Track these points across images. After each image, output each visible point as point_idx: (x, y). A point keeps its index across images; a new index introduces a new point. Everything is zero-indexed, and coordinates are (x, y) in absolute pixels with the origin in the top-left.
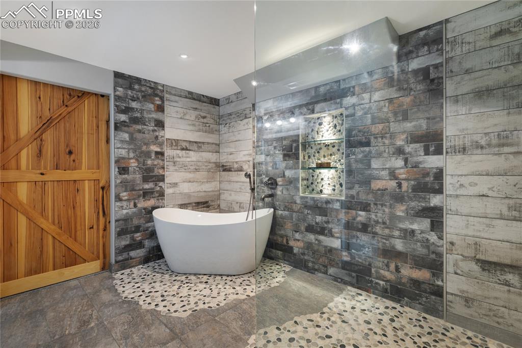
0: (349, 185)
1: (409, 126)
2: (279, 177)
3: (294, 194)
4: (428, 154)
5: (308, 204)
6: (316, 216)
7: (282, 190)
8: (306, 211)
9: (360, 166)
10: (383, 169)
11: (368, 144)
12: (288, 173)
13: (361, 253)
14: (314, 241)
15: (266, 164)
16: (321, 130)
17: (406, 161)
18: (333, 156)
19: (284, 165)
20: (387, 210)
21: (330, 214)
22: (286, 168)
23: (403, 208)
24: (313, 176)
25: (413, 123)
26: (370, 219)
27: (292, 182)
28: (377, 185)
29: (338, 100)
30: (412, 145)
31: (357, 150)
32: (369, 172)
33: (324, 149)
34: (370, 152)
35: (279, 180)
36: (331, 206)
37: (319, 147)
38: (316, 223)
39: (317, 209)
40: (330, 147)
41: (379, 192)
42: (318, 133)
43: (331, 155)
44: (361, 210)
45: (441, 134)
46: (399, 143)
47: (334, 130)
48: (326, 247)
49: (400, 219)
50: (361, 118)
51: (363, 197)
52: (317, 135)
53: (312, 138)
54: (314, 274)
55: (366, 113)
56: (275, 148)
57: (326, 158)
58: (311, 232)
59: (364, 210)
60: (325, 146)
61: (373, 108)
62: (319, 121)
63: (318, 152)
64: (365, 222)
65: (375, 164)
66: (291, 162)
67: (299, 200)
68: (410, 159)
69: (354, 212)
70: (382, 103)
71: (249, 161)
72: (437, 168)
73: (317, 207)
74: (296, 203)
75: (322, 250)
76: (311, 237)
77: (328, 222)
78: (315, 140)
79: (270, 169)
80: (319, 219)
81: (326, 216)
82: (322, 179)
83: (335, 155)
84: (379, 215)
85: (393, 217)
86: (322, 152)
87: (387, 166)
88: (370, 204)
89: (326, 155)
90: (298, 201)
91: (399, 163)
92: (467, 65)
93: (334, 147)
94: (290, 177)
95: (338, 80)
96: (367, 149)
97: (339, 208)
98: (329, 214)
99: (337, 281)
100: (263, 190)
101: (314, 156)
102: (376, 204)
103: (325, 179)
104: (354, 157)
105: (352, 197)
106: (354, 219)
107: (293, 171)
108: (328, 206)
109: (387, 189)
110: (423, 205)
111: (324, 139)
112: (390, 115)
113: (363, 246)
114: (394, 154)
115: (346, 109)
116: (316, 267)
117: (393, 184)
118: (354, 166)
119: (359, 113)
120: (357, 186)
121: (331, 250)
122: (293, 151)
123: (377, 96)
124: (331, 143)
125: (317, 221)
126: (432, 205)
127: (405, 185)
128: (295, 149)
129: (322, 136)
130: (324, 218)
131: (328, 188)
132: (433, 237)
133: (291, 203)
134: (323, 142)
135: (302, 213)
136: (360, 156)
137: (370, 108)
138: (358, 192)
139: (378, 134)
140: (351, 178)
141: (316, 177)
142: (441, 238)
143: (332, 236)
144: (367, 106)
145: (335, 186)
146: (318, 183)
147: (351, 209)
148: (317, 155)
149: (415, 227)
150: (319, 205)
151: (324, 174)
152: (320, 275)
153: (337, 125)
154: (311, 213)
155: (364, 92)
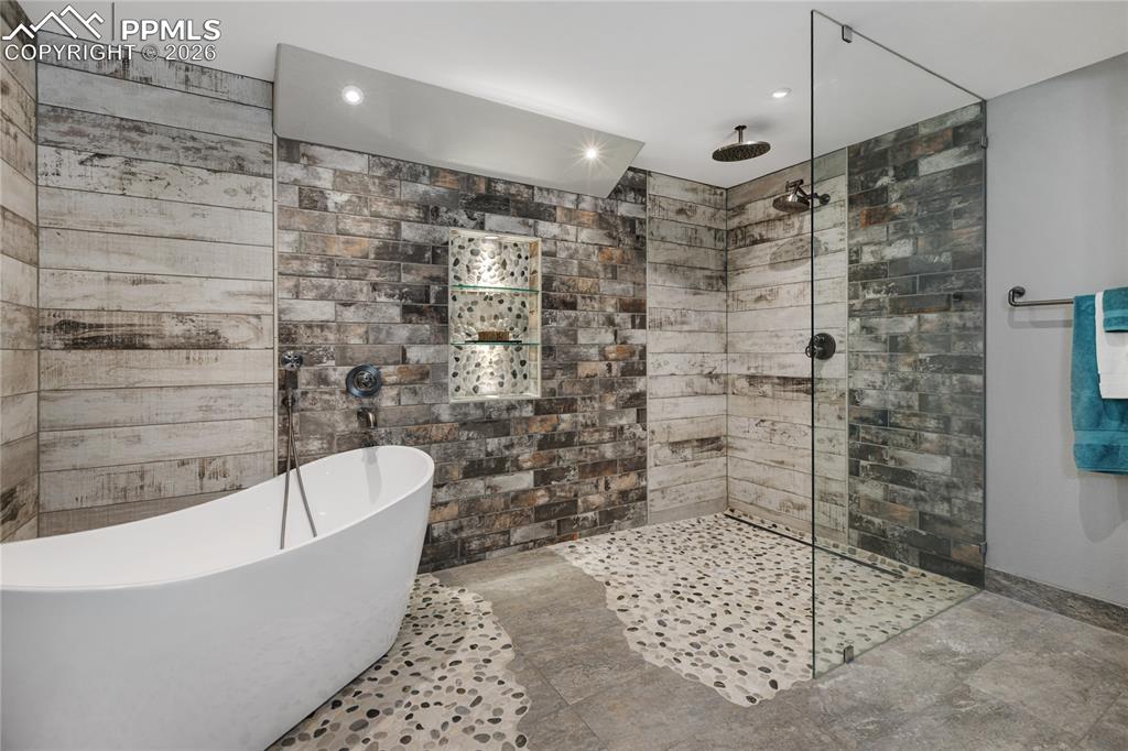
0: (548, 373)
1: (618, 287)
2: (387, 364)
3: (433, 401)
4: (633, 327)
5: (469, 418)
6: (488, 440)
7: (398, 394)
8: (464, 435)
9: (564, 339)
10: (594, 345)
11: (572, 306)
12: (415, 354)
13: (565, 481)
14: (482, 492)
15: (341, 327)
16: (475, 264)
17: (615, 334)
18: (500, 321)
19: (402, 333)
20: (596, 405)
21: (516, 429)
22: (411, 341)
23: (613, 399)
24: (457, 359)
25: (622, 286)
26: (576, 423)
27: (428, 373)
28: (584, 369)
29: (531, 221)
30: (621, 314)
31: (559, 314)
32: (575, 350)
33: (483, 303)
34: (576, 319)
35: (390, 373)
36: (516, 413)
37: (470, 299)
38: (488, 454)
39: (489, 424)
40: (495, 302)
41: (588, 380)
42: (469, 271)
43: (496, 317)
44: (564, 412)
45: (644, 304)
46: (610, 310)
47: (501, 270)
48: (507, 494)
49: (611, 414)
50: (565, 263)
51: (567, 390)
52: (467, 275)
53: (455, 277)
54: (485, 559)
55: (571, 257)
56: (375, 287)
57: (486, 323)
58: (476, 476)
59: (569, 412)
60: (485, 299)
61: (580, 252)
62: (473, 247)
63: (470, 310)
64: (569, 430)
65: (583, 338)
66: (427, 326)
67: (448, 412)
68: (619, 332)
69: (555, 416)
70: (591, 248)
71: (258, 316)
72: (642, 345)
73: (490, 420)
74: (439, 422)
75: (499, 502)
76: (477, 486)
77: (510, 446)
78: (462, 283)
79: (354, 341)
80: (493, 444)
81: (508, 434)
82: (478, 365)
83: (503, 318)
84: (588, 414)
85: (604, 414)
86: (478, 311)
87: (596, 342)
88: (576, 400)
89: (485, 315)
90: (445, 415)
91: (609, 338)
92: (663, 232)
93: (501, 302)
94: (423, 361)
95: (532, 184)
96: (572, 313)
97: (532, 414)
98: (512, 430)
99: (528, 549)
100: (327, 401)
101: (460, 316)
102: (584, 399)
103: (485, 364)
104: (554, 324)
105: (553, 392)
106: (555, 429)
107: (432, 349)
108: (512, 415)
109: (596, 375)
110: (631, 391)
111: (481, 284)
112: (600, 268)
113: (568, 469)
114: (603, 324)
115: (544, 241)
116: (488, 543)
117: (603, 366)
118: (555, 340)
119: (563, 255)
120: (559, 373)
121: (517, 497)
122: (432, 301)
123: (585, 235)
124: (496, 295)
125: (489, 450)
126: (638, 390)
127: (615, 366)
128: (437, 298)
129: (479, 278)
130: (504, 440)
131: (491, 382)
132: (639, 431)
133: (427, 422)
134: (481, 290)
135: (454, 440)
136: (563, 324)
137: (576, 251)
138: (561, 384)
139: (586, 293)
140: (550, 360)
141: (464, 361)
142: (644, 429)
143: (520, 469)
144: (573, 246)
145: (503, 377)
146: (468, 373)
147: (550, 413)
148: (466, 314)
149: (624, 422)
150: (494, 416)
151: (481, 355)
152: (495, 554)
153: (508, 262)
154: (475, 436)
155: (569, 222)
